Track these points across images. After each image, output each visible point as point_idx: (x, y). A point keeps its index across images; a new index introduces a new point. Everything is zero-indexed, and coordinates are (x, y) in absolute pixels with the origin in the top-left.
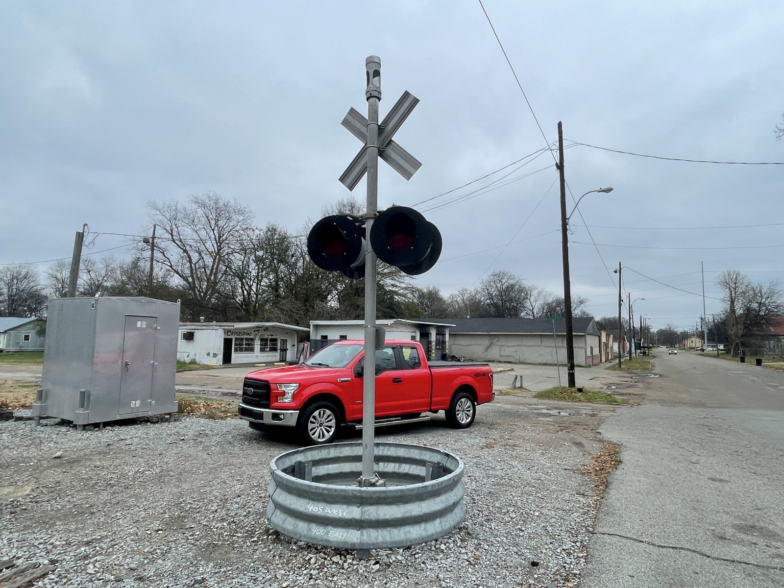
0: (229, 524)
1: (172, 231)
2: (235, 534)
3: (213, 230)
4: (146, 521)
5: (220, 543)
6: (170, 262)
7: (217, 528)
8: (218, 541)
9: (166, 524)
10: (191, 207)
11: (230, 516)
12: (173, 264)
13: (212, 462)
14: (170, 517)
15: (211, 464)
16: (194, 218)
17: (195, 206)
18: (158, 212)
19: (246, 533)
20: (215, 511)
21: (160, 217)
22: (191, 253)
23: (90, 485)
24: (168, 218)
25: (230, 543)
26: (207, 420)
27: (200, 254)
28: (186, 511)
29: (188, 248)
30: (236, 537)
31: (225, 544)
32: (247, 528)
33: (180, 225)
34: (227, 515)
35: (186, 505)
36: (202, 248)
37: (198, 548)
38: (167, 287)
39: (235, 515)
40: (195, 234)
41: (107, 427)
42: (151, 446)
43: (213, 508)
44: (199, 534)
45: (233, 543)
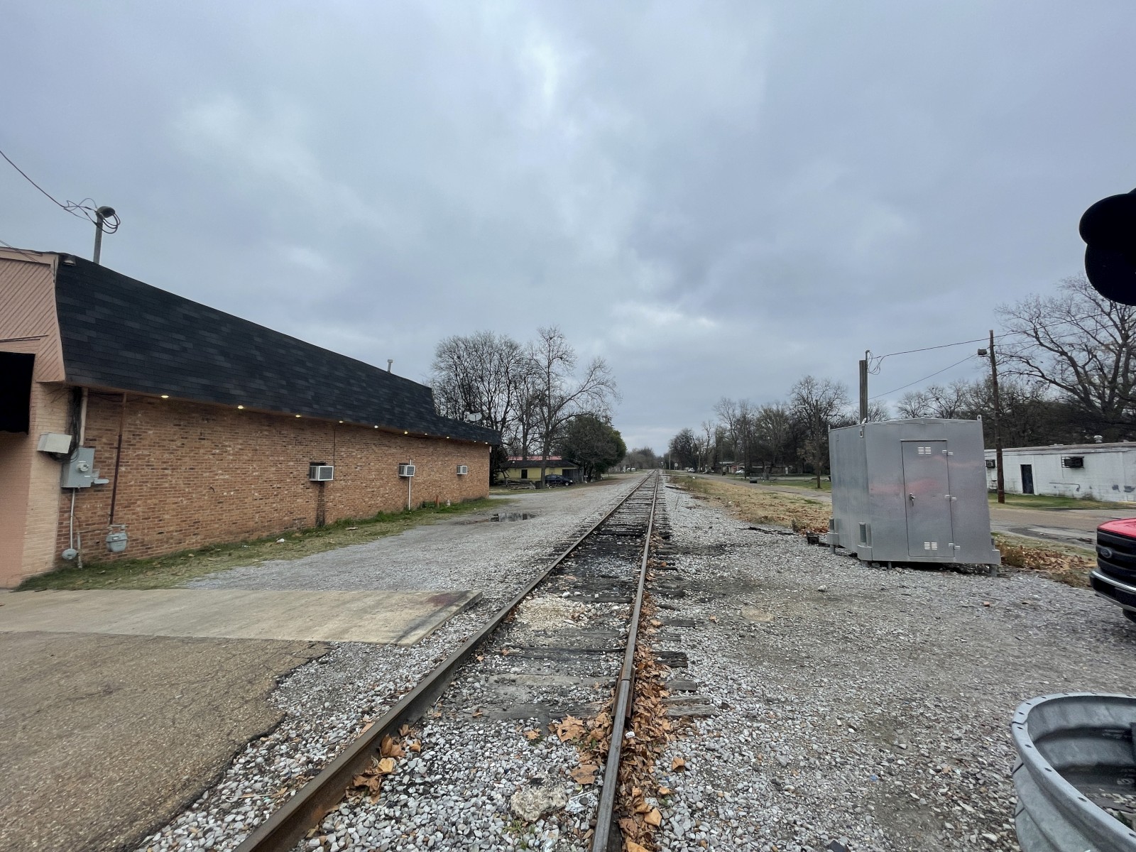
0: (965, 776)
1: (1036, 333)
2: (959, 802)
3: (1109, 315)
4: (849, 704)
5: (923, 801)
6: (1040, 371)
7: (938, 771)
8: (923, 796)
9: (870, 722)
10: (1060, 296)
11: (978, 762)
12: (1045, 373)
13: (1016, 653)
14: (882, 715)
15: (1013, 656)
16: (1070, 307)
17: (1067, 292)
18: (1012, 316)
19: (985, 812)
20: (956, 740)
21: (1015, 321)
22: (1074, 354)
23: (825, 631)
24: (1027, 318)
25: (942, 813)
26: (1057, 584)
27: (1089, 352)
28: (912, 717)
29: (1066, 349)
30: (959, 808)
31: (932, 810)
32: (994, 804)
33: (1047, 323)
34: (974, 756)
35: (919, 707)
36: (1093, 343)
37: (884, 788)
38: (1039, 402)
39: (990, 765)
40: (1075, 327)
41: (897, 569)
42: (935, 603)
43: (957, 732)
44: (902, 765)
45: (946, 816)
